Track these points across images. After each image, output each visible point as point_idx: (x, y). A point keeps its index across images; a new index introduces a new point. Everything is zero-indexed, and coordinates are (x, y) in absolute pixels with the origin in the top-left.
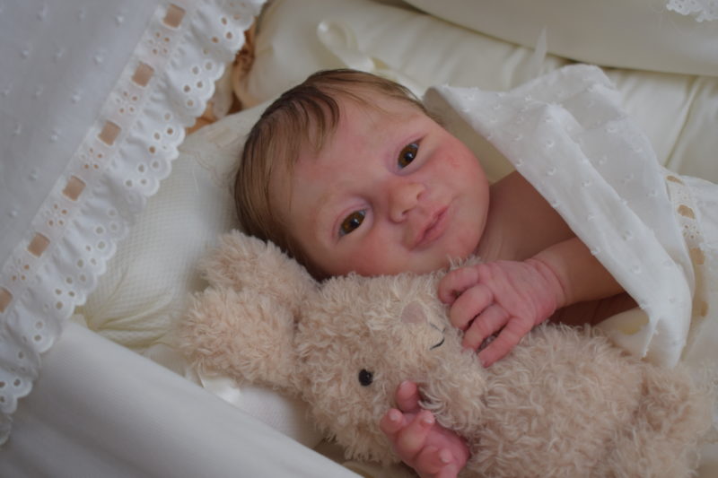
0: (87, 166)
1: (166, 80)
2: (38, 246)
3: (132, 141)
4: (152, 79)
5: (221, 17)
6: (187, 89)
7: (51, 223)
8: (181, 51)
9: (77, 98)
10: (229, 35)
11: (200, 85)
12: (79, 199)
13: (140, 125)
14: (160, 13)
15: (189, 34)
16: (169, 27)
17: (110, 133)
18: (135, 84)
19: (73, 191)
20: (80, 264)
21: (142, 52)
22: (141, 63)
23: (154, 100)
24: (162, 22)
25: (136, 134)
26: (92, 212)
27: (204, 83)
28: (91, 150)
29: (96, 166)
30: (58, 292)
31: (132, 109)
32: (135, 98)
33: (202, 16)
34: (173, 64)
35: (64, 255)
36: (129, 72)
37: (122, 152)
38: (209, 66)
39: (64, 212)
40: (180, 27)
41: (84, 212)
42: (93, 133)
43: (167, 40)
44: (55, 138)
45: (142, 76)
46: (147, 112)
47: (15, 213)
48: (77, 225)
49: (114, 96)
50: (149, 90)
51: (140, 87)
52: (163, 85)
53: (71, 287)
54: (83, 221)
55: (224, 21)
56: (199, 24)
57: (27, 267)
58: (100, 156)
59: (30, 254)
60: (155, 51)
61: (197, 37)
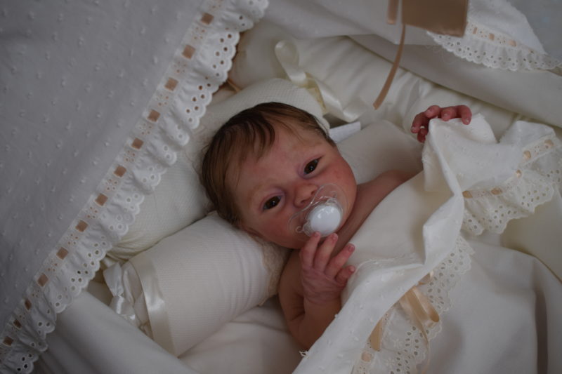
0: (89, 216)
1: (133, 174)
2: (62, 254)
3: (113, 204)
4: (126, 174)
5: (164, 146)
7: (69, 243)
8: (142, 161)
9: (83, 181)
10: (168, 157)
11: (153, 177)
12: (85, 232)
13: (119, 196)
14: (130, 142)
15: (146, 153)
16: (135, 149)
17: (102, 200)
18: (116, 175)
19: (82, 227)
20: (86, 265)
21: (120, 160)
22: (119, 166)
23: (126, 183)
24: (130, 146)
25: (117, 201)
26: (91, 237)
27: (155, 177)
28: (91, 208)
29: (94, 217)
30: (73, 280)
31: (114, 188)
32: (116, 183)
33: (152, 146)
34: (137, 167)
35: (77, 260)
36: (112, 169)
37: (108, 210)
39: (77, 238)
40: (141, 150)
41: (87, 237)
42: (93, 198)
43: (134, 155)
44: (71, 200)
45: (120, 171)
47: (50, 235)
48: (83, 244)
49: (104, 181)
50: (124, 179)
51: (119, 177)
52: (131, 177)
53: (80, 276)
54: (87, 241)
55: (166, 149)
56: (150, 149)
57: (56, 265)
58: (96, 212)
59: (58, 257)
60: (127, 160)
61: (150, 154)
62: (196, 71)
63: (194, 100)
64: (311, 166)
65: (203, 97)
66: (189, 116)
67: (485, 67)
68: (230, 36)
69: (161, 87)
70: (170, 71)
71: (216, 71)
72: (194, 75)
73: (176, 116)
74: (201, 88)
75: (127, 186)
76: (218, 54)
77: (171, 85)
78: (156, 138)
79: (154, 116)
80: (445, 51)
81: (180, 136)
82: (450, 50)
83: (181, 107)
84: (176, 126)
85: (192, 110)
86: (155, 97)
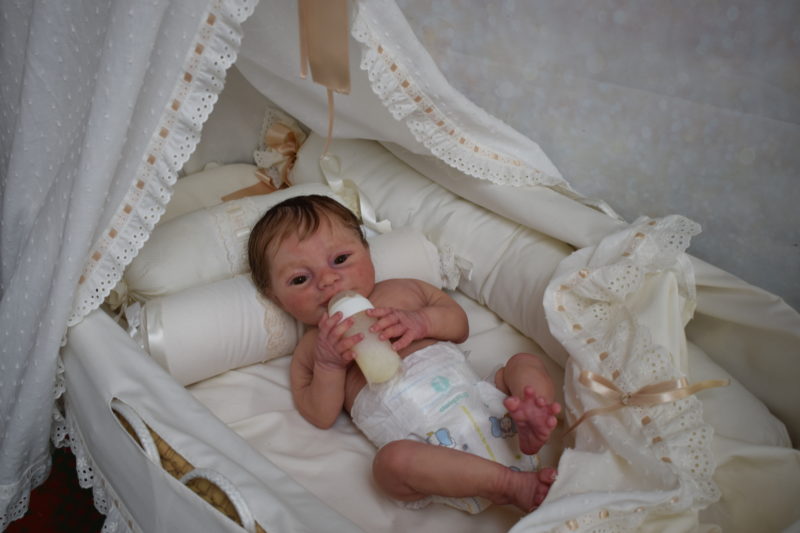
3: (121, 238)
4: (132, 212)
5: (159, 188)
6: (146, 218)
8: (145, 201)
11: (152, 216)
14: (134, 183)
15: (147, 193)
16: (139, 189)
17: (113, 234)
18: (124, 213)
19: (96, 257)
21: (127, 200)
22: (127, 204)
23: (132, 220)
24: (135, 186)
25: (124, 235)
26: (103, 267)
31: (122, 224)
32: (124, 219)
33: (151, 187)
36: (122, 207)
37: (117, 243)
38: (158, 208)
39: (92, 266)
40: (143, 190)
41: (101, 267)
42: (106, 232)
43: (138, 195)
45: (128, 209)
46: (130, 226)
49: (115, 217)
50: (131, 216)
51: (127, 214)
52: (136, 214)
54: (100, 270)
55: (161, 190)
56: (150, 190)
58: (108, 243)
61: (150, 195)
62: (180, 121)
63: (182, 148)
64: (341, 259)
65: (188, 146)
66: (176, 160)
67: (491, 183)
68: (210, 97)
69: (156, 134)
70: (163, 122)
71: (194, 121)
72: (181, 125)
73: (166, 160)
74: (187, 139)
75: (133, 223)
76: (199, 110)
77: (164, 134)
78: (154, 180)
79: (152, 160)
80: (449, 165)
81: (169, 177)
82: (453, 165)
83: (170, 152)
84: (167, 170)
85: (179, 156)
86: (151, 142)
